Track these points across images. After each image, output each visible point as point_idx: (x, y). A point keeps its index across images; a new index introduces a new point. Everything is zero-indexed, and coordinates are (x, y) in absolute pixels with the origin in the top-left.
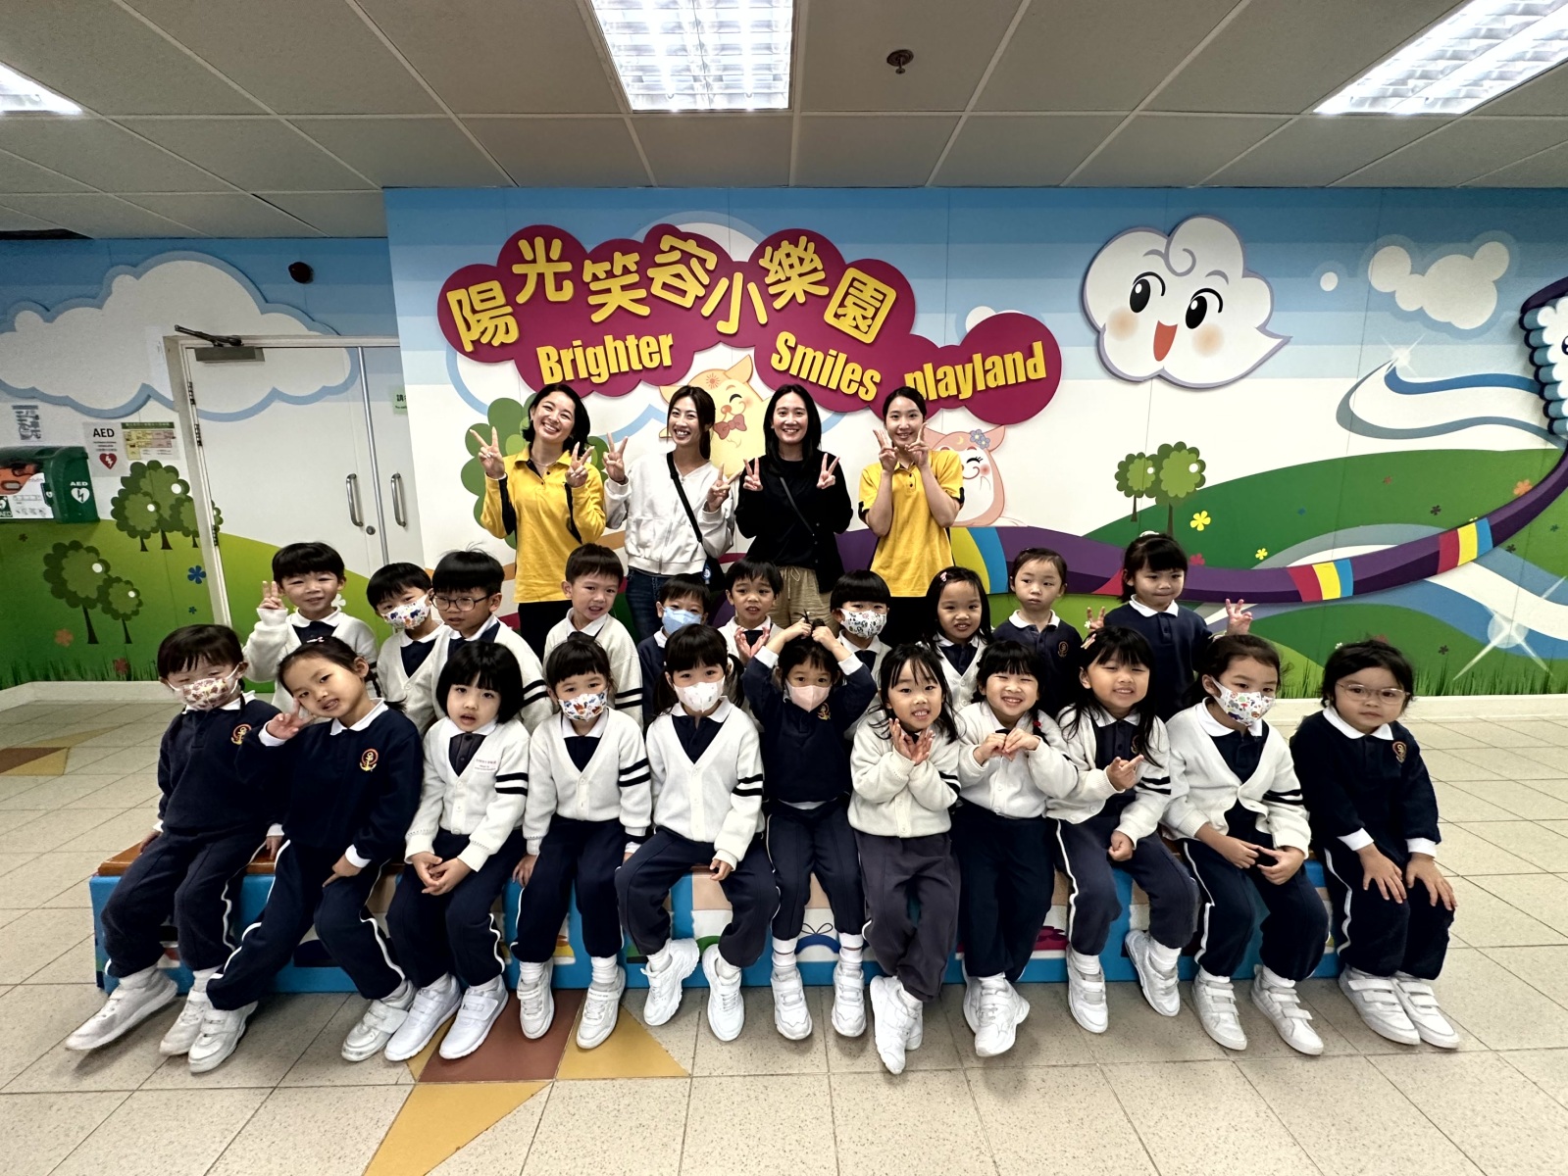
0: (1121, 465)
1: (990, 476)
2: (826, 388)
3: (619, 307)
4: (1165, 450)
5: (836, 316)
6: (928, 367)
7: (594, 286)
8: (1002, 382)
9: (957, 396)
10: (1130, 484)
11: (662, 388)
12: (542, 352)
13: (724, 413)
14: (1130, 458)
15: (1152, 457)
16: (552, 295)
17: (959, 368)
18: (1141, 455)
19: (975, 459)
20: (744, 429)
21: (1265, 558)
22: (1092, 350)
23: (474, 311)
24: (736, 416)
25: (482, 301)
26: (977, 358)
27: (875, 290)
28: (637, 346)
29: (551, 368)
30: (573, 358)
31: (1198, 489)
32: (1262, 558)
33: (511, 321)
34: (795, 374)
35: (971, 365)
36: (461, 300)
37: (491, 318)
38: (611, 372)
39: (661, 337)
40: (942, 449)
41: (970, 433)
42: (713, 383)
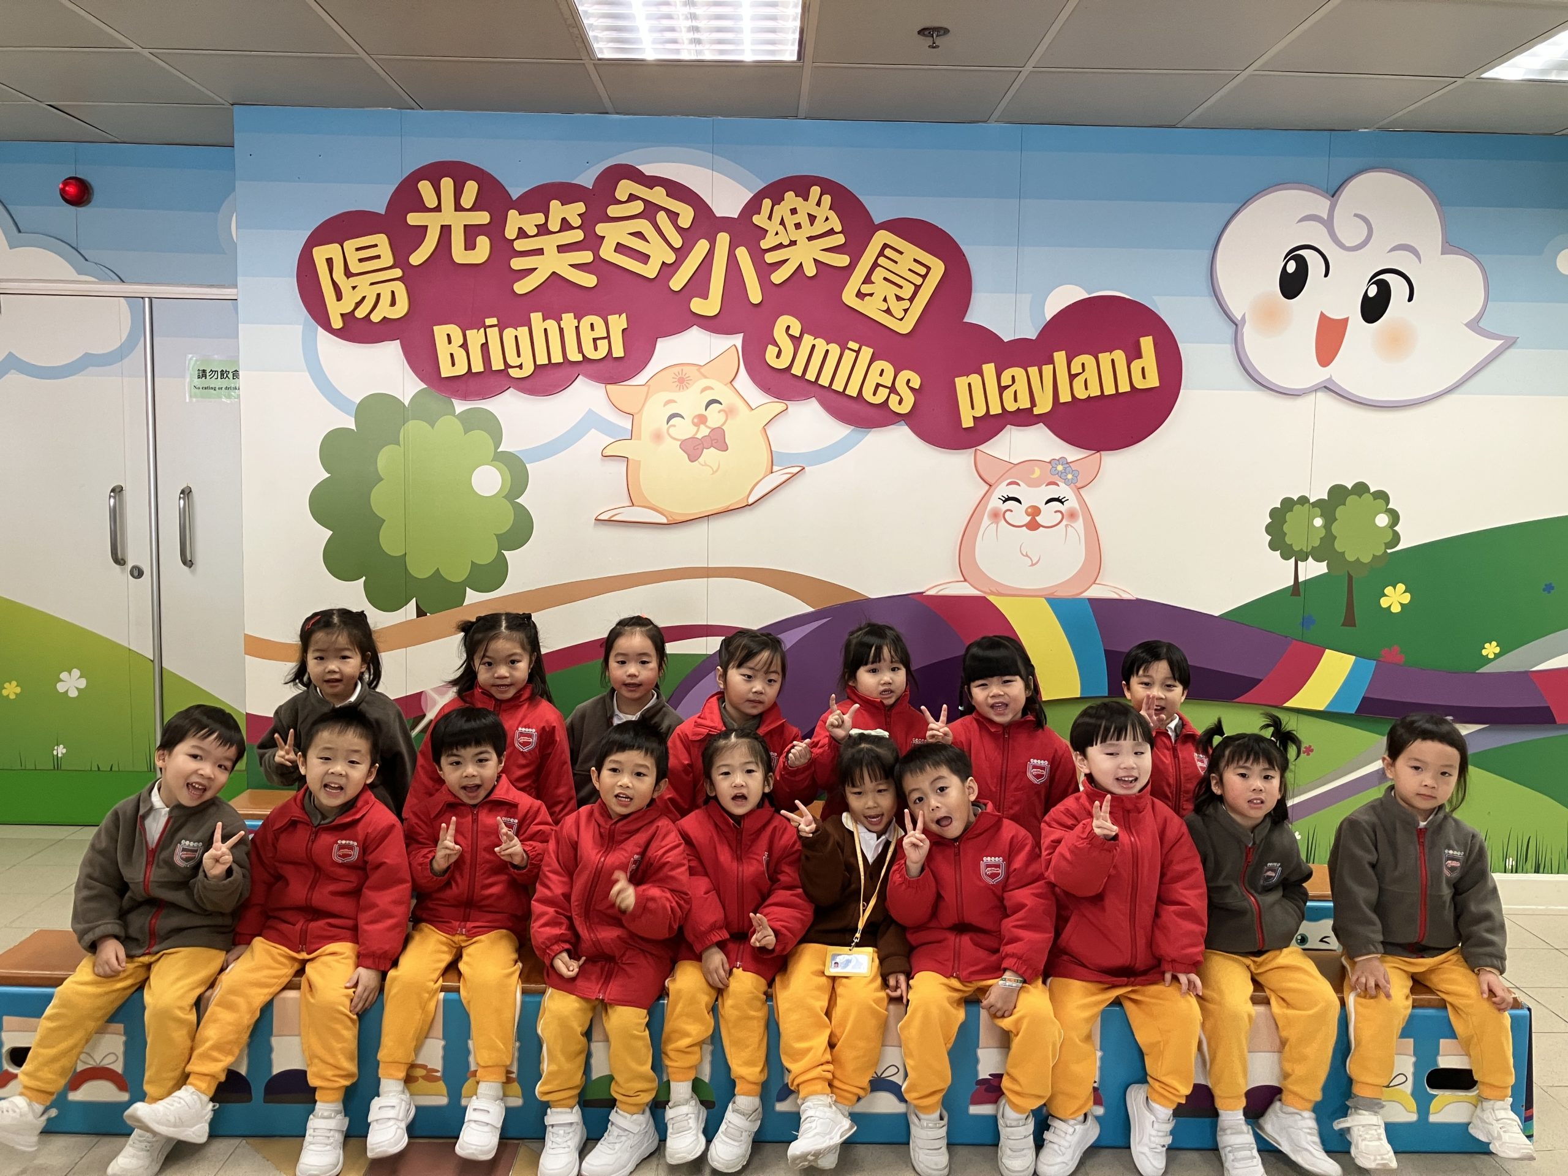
0: (1273, 513)
1: (1079, 524)
2: (843, 394)
3: (554, 274)
4: (1338, 493)
5: (860, 295)
7: (520, 245)
8: (1095, 392)
9: (1031, 410)
10: (1288, 540)
11: (609, 386)
12: (440, 332)
13: (696, 425)
14: (1288, 503)
15: (1319, 503)
16: (460, 255)
17: (1033, 371)
18: (1303, 500)
19: (1058, 500)
20: (725, 448)
21: (1497, 656)
22: (1228, 348)
23: (348, 274)
24: (713, 430)
25: (361, 260)
26: (1060, 357)
27: (915, 260)
28: (577, 328)
29: (452, 355)
30: (484, 341)
31: (1389, 551)
32: (1491, 656)
33: (400, 289)
34: (800, 374)
35: (1051, 366)
36: (331, 259)
37: (372, 284)
38: (538, 363)
39: (610, 318)
40: (1009, 484)
41: (1050, 462)
42: (682, 382)
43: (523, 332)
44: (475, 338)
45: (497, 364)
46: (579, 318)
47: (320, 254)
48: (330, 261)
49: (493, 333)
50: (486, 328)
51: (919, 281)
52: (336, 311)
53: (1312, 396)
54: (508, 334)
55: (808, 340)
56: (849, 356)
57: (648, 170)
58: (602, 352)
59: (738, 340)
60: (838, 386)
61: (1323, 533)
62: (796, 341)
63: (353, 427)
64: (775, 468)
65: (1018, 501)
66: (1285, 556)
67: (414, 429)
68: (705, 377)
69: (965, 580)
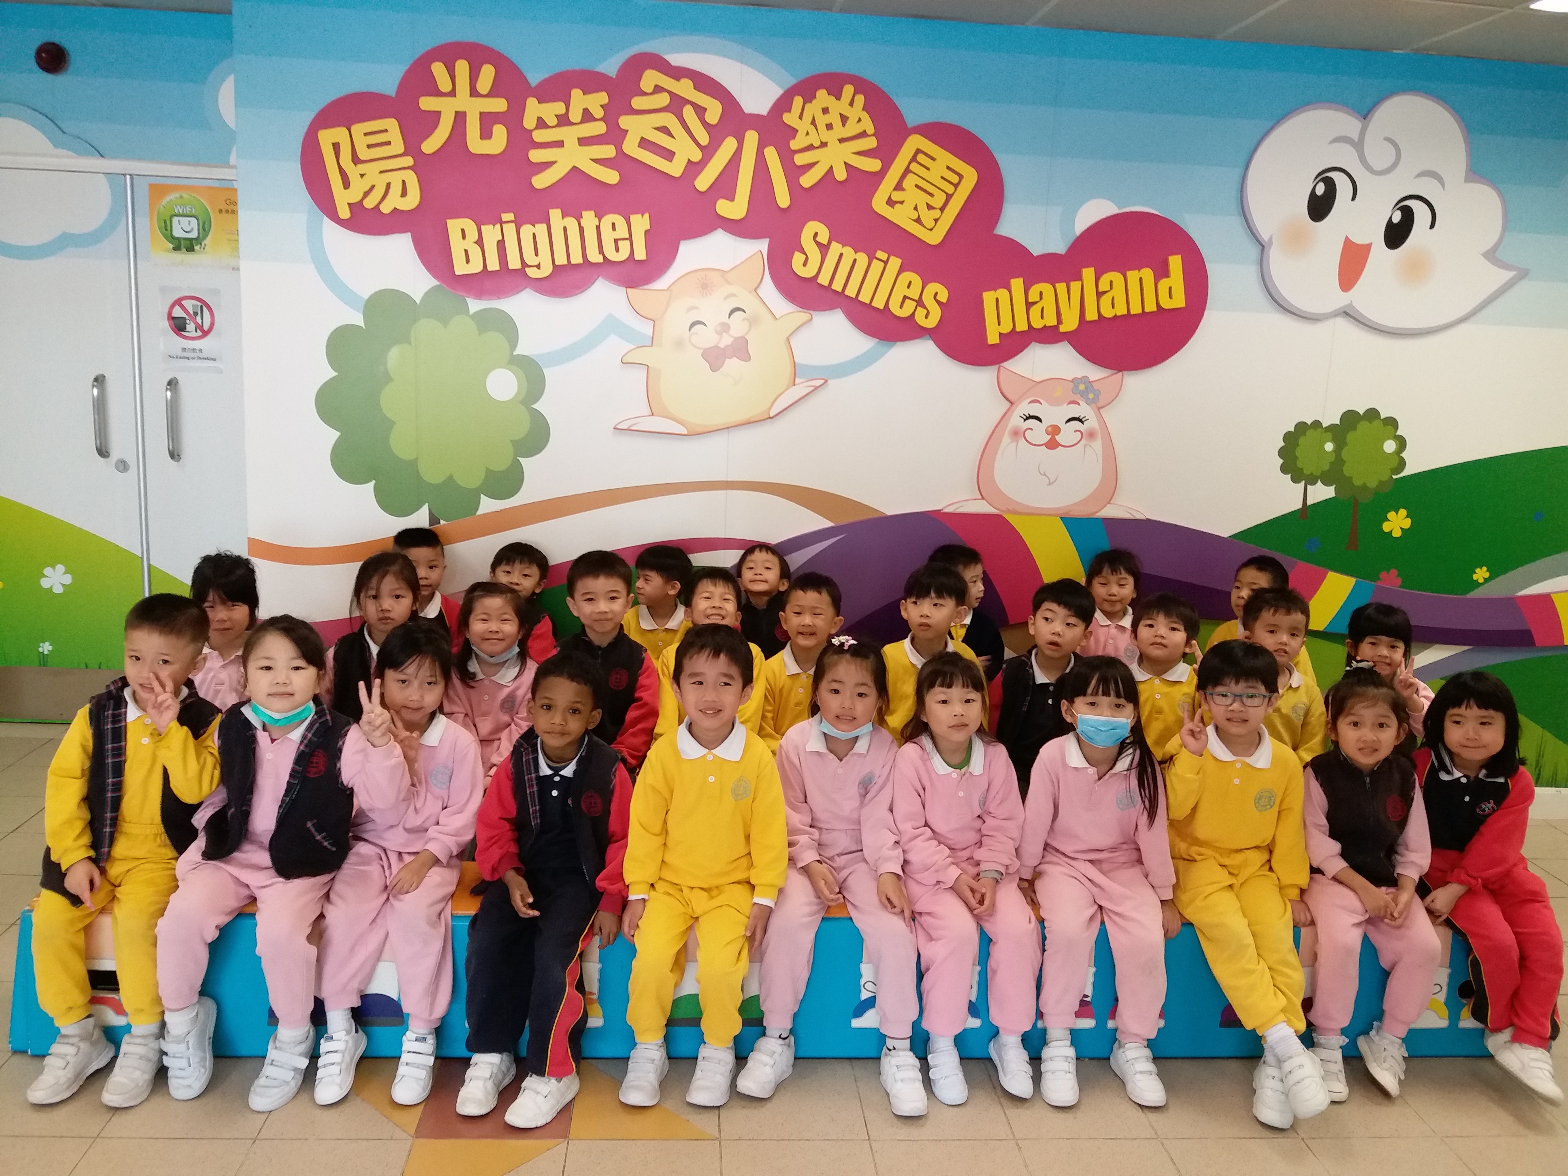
0: (1287, 437)
1: (1098, 444)
2: (869, 306)
3: (575, 168)
4: (1350, 418)
5: (890, 202)
6: (1017, 284)
7: (540, 136)
8: (1121, 310)
9: (1056, 328)
10: (1300, 464)
11: (629, 290)
12: (454, 226)
13: (720, 333)
14: (1301, 427)
15: (1332, 427)
16: (476, 145)
17: (1061, 287)
18: (1317, 424)
19: (1078, 419)
20: (747, 358)
21: (1486, 580)
22: (1252, 270)
23: (356, 160)
24: (736, 339)
25: (369, 146)
26: (1088, 273)
27: (948, 168)
28: (598, 228)
29: (466, 251)
30: (500, 238)
31: (1394, 477)
32: (1481, 581)
33: (412, 179)
34: (826, 284)
35: (1080, 282)
36: (338, 143)
37: (381, 172)
38: (557, 263)
39: (633, 218)
40: (1031, 402)
41: (1072, 381)
42: (705, 287)
43: (541, 229)
44: (491, 234)
45: (514, 263)
46: (599, 216)
47: (326, 137)
48: (336, 147)
49: (510, 230)
50: (502, 223)
51: (950, 189)
52: (343, 199)
53: (1330, 323)
54: (527, 230)
55: (836, 248)
56: (877, 266)
57: (676, 59)
58: (623, 255)
59: (763, 245)
60: (865, 298)
61: (1332, 458)
62: (824, 249)
63: (361, 324)
64: (798, 380)
65: (1039, 420)
66: (1295, 480)
67: (425, 328)
68: (729, 283)
69: (983, 498)
